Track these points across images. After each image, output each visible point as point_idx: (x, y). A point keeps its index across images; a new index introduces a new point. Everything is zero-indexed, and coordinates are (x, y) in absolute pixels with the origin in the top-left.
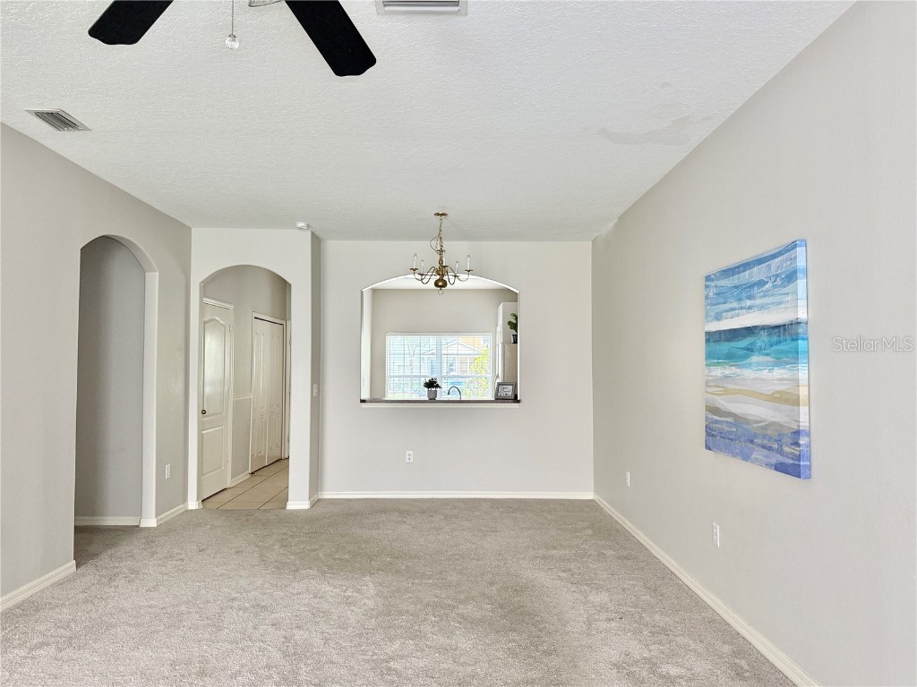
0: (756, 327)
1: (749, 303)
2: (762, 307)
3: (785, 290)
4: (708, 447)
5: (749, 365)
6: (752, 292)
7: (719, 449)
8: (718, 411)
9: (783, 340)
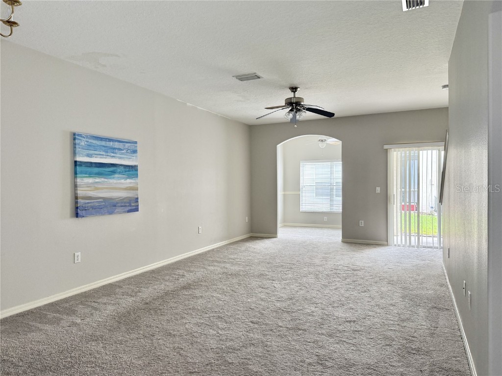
0: (117, 164)
1: (112, 155)
2: (120, 158)
3: (133, 155)
5: (113, 178)
6: (114, 151)
7: (91, 214)
8: (90, 198)
9: (131, 170)
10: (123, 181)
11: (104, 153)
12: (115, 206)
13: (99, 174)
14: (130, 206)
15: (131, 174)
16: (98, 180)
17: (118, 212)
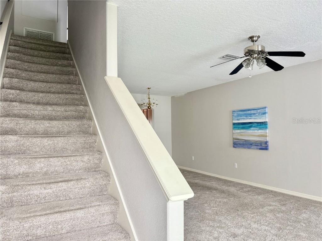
0: (252, 122)
1: (250, 117)
2: (254, 119)
3: (263, 116)
4: (234, 147)
5: (250, 130)
6: (251, 115)
7: (239, 147)
8: (238, 139)
9: (263, 125)
10: (256, 131)
11: (245, 117)
12: (252, 145)
13: (243, 128)
14: (261, 146)
15: (262, 127)
16: (242, 131)
17: (253, 148)
